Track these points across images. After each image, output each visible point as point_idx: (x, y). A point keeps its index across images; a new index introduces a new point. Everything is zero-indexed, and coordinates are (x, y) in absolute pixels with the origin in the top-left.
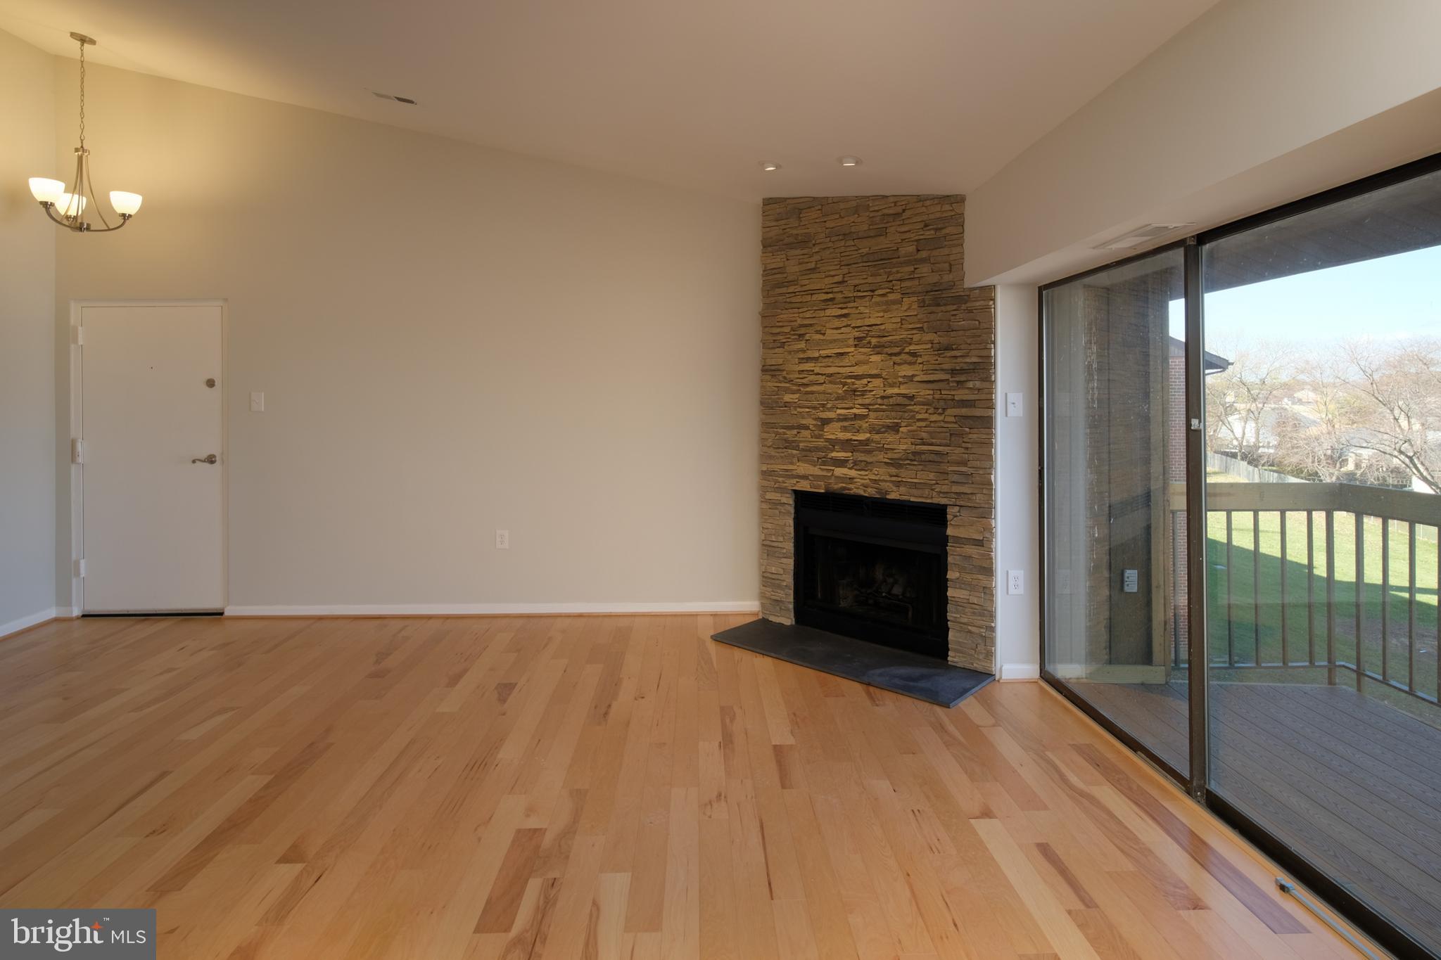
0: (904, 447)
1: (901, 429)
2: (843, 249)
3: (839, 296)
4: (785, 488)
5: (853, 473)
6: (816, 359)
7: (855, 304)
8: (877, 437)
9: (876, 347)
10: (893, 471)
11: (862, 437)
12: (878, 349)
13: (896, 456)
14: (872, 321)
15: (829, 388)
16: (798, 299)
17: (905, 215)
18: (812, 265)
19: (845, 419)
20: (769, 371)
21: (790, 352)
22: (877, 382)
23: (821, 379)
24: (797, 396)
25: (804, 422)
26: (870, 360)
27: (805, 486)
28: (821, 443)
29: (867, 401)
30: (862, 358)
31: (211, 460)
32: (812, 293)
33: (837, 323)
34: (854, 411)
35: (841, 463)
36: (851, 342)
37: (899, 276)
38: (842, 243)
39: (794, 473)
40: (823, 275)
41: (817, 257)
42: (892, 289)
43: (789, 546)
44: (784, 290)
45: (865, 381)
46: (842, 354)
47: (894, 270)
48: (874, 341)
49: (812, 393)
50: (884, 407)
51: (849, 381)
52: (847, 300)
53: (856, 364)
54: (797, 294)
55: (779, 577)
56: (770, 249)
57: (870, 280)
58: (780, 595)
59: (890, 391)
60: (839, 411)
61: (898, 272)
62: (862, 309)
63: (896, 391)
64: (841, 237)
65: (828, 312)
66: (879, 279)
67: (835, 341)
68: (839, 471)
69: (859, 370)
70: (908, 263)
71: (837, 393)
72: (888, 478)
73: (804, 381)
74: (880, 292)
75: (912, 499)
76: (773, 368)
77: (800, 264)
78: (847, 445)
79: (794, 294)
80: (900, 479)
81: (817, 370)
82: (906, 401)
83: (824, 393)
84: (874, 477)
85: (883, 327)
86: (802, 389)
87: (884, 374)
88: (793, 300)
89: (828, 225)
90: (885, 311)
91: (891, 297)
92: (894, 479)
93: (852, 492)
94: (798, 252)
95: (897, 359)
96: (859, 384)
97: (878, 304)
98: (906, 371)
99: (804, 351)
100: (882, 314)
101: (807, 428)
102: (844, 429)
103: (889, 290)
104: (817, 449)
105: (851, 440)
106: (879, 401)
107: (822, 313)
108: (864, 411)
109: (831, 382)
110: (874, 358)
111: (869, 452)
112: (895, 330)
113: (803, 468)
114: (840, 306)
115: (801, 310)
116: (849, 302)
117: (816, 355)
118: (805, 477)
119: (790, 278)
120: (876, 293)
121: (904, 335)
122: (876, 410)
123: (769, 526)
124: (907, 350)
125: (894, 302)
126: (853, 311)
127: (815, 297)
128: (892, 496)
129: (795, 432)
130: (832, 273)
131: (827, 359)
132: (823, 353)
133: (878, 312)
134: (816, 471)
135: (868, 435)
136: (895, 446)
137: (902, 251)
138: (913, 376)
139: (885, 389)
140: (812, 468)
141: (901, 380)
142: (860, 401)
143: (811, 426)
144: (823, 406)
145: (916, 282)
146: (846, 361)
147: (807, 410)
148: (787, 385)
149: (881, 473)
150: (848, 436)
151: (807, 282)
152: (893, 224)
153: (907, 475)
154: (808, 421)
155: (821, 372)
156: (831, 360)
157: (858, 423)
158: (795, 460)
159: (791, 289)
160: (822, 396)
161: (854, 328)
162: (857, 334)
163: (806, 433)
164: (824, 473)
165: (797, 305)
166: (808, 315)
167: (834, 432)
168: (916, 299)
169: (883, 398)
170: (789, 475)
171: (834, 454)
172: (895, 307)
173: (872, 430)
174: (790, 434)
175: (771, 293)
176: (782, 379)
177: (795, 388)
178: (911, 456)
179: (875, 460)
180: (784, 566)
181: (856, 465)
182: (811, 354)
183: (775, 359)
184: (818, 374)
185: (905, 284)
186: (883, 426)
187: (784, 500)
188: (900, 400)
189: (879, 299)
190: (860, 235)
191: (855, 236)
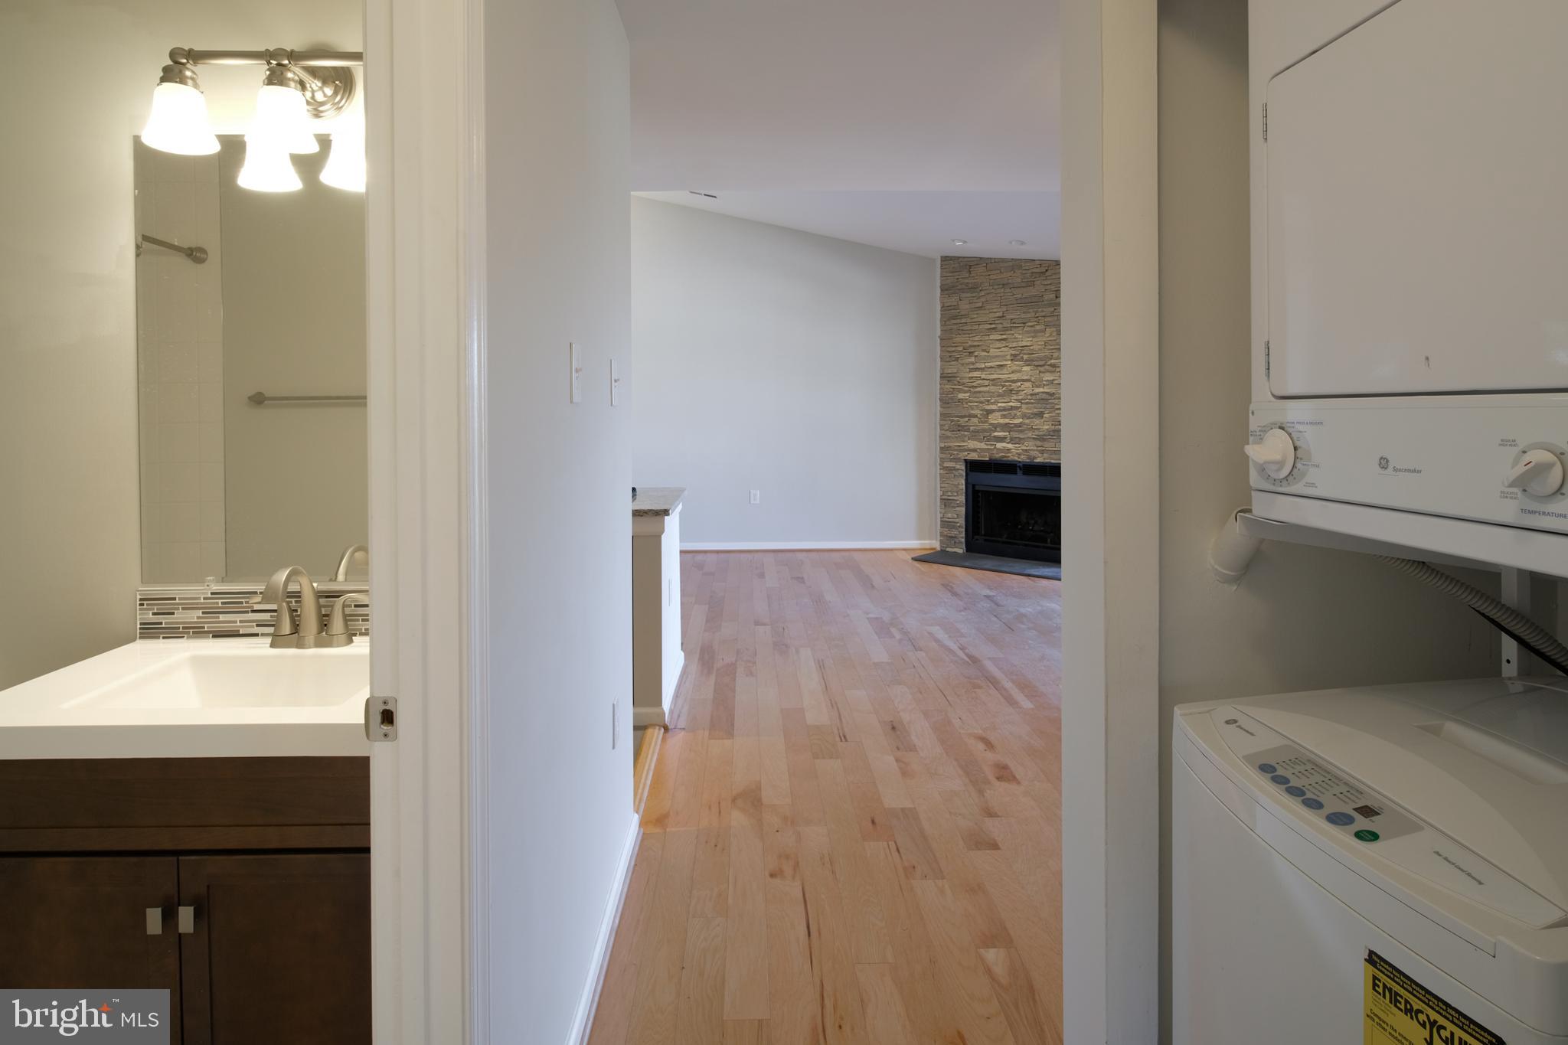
0: (1047, 427)
1: (1045, 415)
2: (1002, 295)
3: (1000, 326)
4: (959, 459)
5: (1010, 446)
6: (982, 369)
7: (1012, 332)
8: (1027, 421)
9: (1026, 361)
10: (1039, 443)
11: (1017, 421)
12: (1028, 362)
13: (1041, 433)
14: (1024, 344)
15: (992, 388)
16: (969, 327)
18: (980, 304)
19: (1005, 409)
20: (946, 377)
21: (963, 364)
22: (1028, 384)
23: (987, 383)
24: (968, 394)
25: (974, 412)
26: (1023, 370)
27: (974, 456)
28: (986, 426)
29: (1020, 397)
30: (1015, 368)
32: (979, 323)
33: (998, 345)
34: (1013, 404)
35: (1002, 440)
36: (1009, 357)
37: (1043, 314)
38: (1002, 290)
39: (966, 447)
40: (987, 312)
41: (983, 299)
43: (962, 498)
44: (958, 321)
45: (1019, 384)
46: (1001, 366)
47: (1040, 310)
48: (1025, 357)
49: (980, 392)
51: (1007, 384)
52: (1006, 329)
53: (1013, 372)
54: (968, 324)
55: (956, 520)
56: (946, 292)
57: (1023, 316)
58: (955, 532)
59: (1037, 390)
60: (1000, 405)
61: (1043, 311)
62: (1016, 335)
63: (1041, 390)
64: (1001, 286)
65: (992, 337)
66: (1029, 315)
67: (997, 356)
68: (999, 445)
69: (1014, 377)
70: (1050, 305)
71: (998, 392)
72: (1035, 448)
73: (973, 384)
74: (1030, 324)
76: (950, 375)
77: (970, 303)
78: (1006, 427)
79: (965, 324)
81: (983, 376)
82: (1048, 397)
83: (989, 392)
84: (1025, 448)
85: (1032, 348)
86: (972, 390)
87: (1033, 379)
88: (965, 328)
89: (991, 277)
90: (1033, 337)
91: (1038, 327)
92: (1039, 448)
93: (1009, 459)
94: (969, 295)
95: (1042, 369)
96: (1014, 386)
97: (1028, 332)
98: (1048, 376)
99: (973, 364)
100: (1031, 339)
101: (975, 416)
102: (1004, 416)
104: (984, 431)
105: (1008, 424)
106: (1029, 397)
107: (987, 337)
108: (1019, 404)
109: (993, 385)
110: (1025, 368)
111: (1021, 431)
112: (1039, 349)
113: (973, 444)
114: (1002, 333)
115: (971, 335)
116: (1007, 330)
117: (983, 366)
118: (974, 450)
119: (962, 313)
120: (1027, 324)
121: (1047, 353)
122: (1027, 403)
123: (946, 485)
124: (1049, 363)
126: (1009, 336)
127: (981, 327)
128: (1038, 461)
129: (967, 419)
130: (995, 310)
131: (990, 370)
132: (988, 365)
133: (1027, 337)
134: (983, 446)
135: (1021, 420)
136: (1039, 427)
137: (1046, 297)
138: (1054, 380)
140: (979, 444)
141: (1044, 382)
142: (1015, 397)
143: (979, 415)
144: (988, 401)
145: (1055, 318)
146: (1005, 371)
147: (976, 404)
148: (961, 387)
149: (1030, 445)
150: (1007, 421)
151: (975, 316)
152: (1040, 279)
154: (978, 412)
155: (986, 378)
156: (993, 369)
157: (1013, 412)
158: (966, 439)
159: (963, 321)
160: (987, 395)
161: (1010, 348)
162: (1013, 352)
163: (975, 420)
164: (989, 447)
165: (970, 332)
166: (976, 338)
167: (996, 419)
168: (1055, 329)
169: (1031, 395)
170: (961, 449)
171: (996, 434)
172: (1040, 334)
173: (1024, 416)
174: (962, 421)
175: (948, 323)
176: (956, 383)
177: (966, 389)
178: (1052, 433)
179: (1026, 436)
180: (958, 513)
181: (1012, 440)
182: (978, 365)
183: (951, 369)
184: (984, 379)
185: (1047, 319)
186: (1032, 414)
187: (958, 467)
188: (1044, 396)
189: (1029, 329)
190: (1015, 285)
191: (1011, 286)
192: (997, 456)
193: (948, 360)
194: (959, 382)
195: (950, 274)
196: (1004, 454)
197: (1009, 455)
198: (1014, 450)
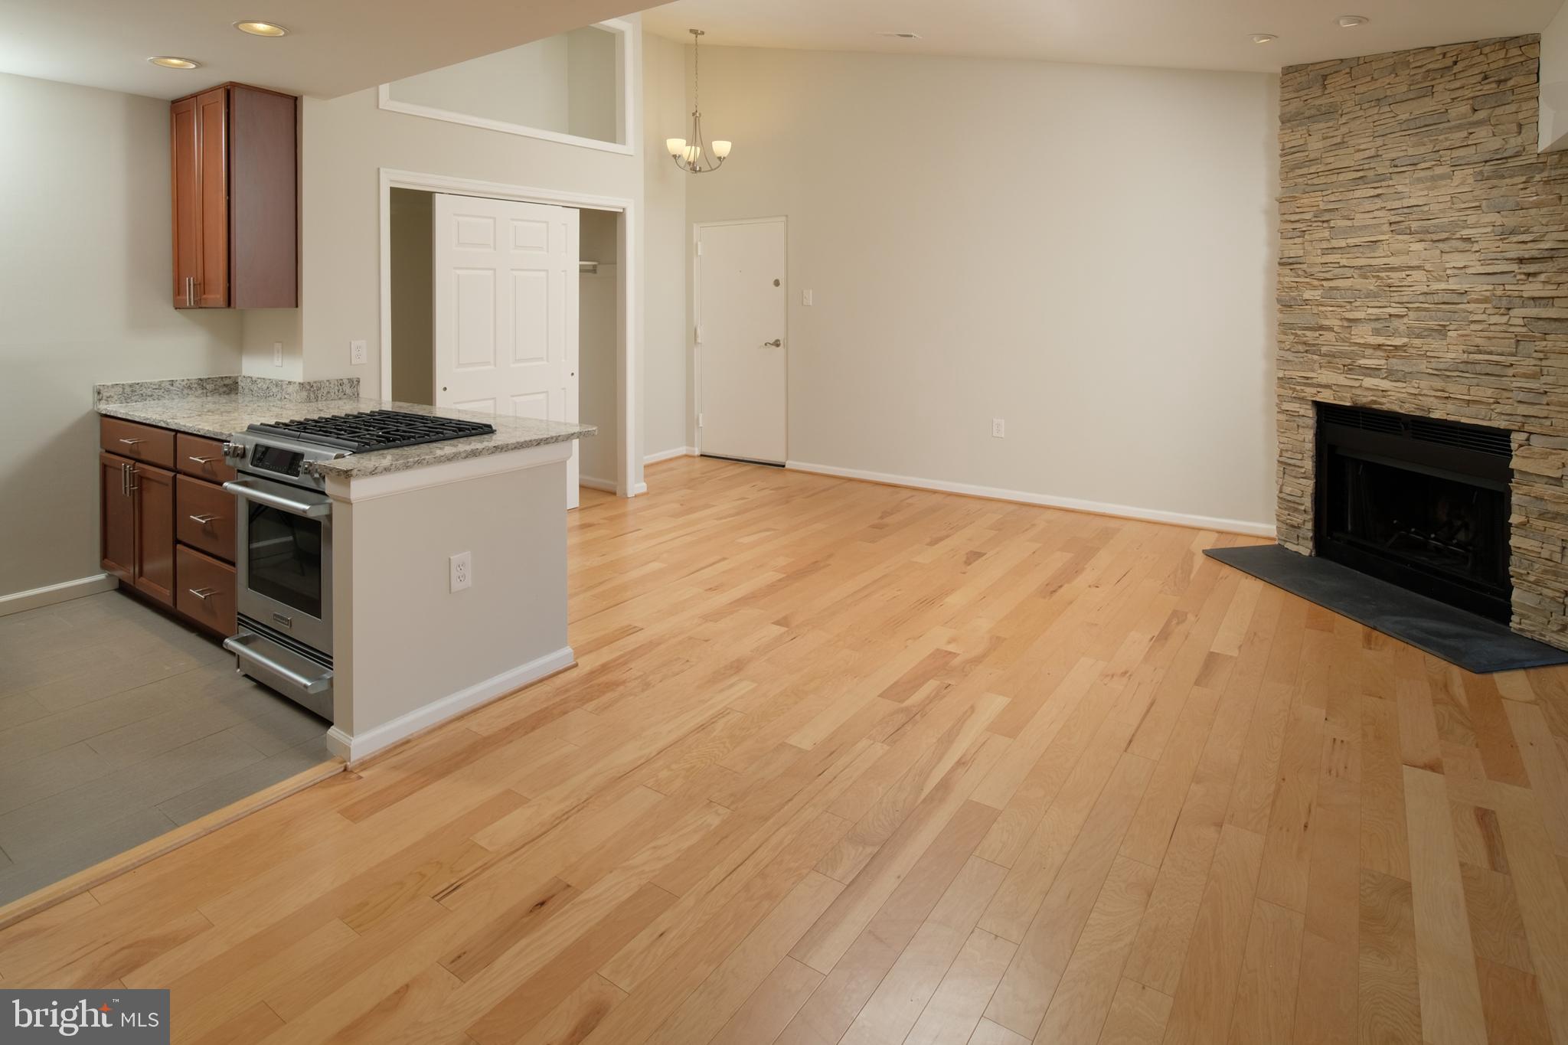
0: (1456, 356)
1: (1449, 333)
2: (1376, 118)
3: (1371, 173)
4: (1307, 399)
5: (1387, 384)
6: (1342, 249)
7: (1391, 183)
8: (1417, 342)
9: (1417, 233)
10: (1438, 383)
11: (1398, 342)
12: (1422, 235)
13: (1441, 366)
14: (1413, 202)
15: (1358, 282)
16: (1322, 180)
17: (1457, 68)
18: (1338, 140)
19: (1378, 319)
20: (1286, 263)
21: (1311, 242)
22: (1419, 275)
23: (1348, 272)
24: (1319, 292)
26: (1411, 249)
27: (1326, 397)
29: (1405, 299)
30: (1396, 246)
31: (777, 344)
32: (1339, 171)
33: (1368, 205)
34: (1389, 309)
35: (1373, 372)
36: (1386, 227)
37: (1447, 144)
38: (1376, 110)
39: (1315, 381)
40: (1351, 150)
41: (1344, 129)
42: (1440, 161)
43: (1309, 465)
44: (1305, 171)
45: (1403, 274)
46: (1374, 243)
47: (1441, 138)
49: (1336, 288)
50: (1427, 305)
51: (1382, 274)
52: (1381, 178)
53: (1393, 254)
54: (1320, 174)
56: (1288, 125)
57: (1411, 151)
58: (1298, 519)
59: (1435, 286)
60: (1370, 311)
62: (1400, 188)
64: (1373, 104)
65: (1358, 194)
66: (1422, 150)
67: (1366, 227)
68: (1370, 382)
69: (1395, 261)
70: (1459, 128)
71: (1368, 289)
73: (1328, 276)
74: (1423, 165)
75: (1464, 420)
76: (1291, 260)
77: (1324, 139)
79: (1316, 175)
80: (1447, 395)
81: (1344, 262)
82: (1454, 298)
83: (1351, 289)
84: (1413, 391)
85: (1426, 208)
86: (1325, 284)
87: (1428, 266)
88: (1316, 181)
89: (1361, 91)
90: (1428, 189)
91: (1439, 170)
92: (1439, 394)
94: (1322, 125)
95: (1445, 247)
96: (1395, 278)
97: (1420, 180)
98: (1459, 260)
99: (1328, 241)
102: (1377, 332)
103: (1434, 163)
105: (1383, 345)
106: (1422, 298)
107: (1350, 195)
108: (1403, 311)
109: (1359, 277)
110: (1415, 247)
111: (1404, 360)
112: (1443, 211)
113: (1326, 376)
114: (1376, 185)
115: (1324, 193)
116: (1384, 180)
117: (1343, 244)
118: (1327, 386)
119: (1312, 156)
120: (1419, 166)
121: (1455, 216)
122: (1418, 309)
123: (1285, 440)
124: (1458, 235)
125: (1442, 177)
126: (1388, 190)
127: (1341, 177)
128: (1436, 415)
129: (1316, 333)
130: (1362, 147)
131: (1355, 250)
132: (1351, 241)
133: (1422, 190)
134: (1342, 380)
135: (1406, 340)
136: (1440, 354)
138: (1466, 267)
139: (1429, 283)
140: (1335, 376)
141: (1449, 272)
142: (1396, 298)
144: (1351, 304)
145: (1472, 150)
146: (1379, 251)
147: (1333, 309)
148: (1307, 280)
149: (1422, 387)
150: (1380, 340)
151: (1333, 159)
152: (1441, 80)
153: (1456, 389)
154: (1335, 323)
155: (1347, 265)
156: (1361, 250)
157: (1392, 325)
158: (1316, 366)
159: (1313, 169)
160: (1349, 293)
161: (1388, 211)
162: (1393, 219)
163: (1329, 336)
164: (1352, 383)
166: (1334, 197)
167: (1364, 334)
168: (1471, 171)
169: (1425, 294)
170: (1307, 382)
172: (1444, 183)
173: (1411, 333)
174: (1310, 336)
175: (1291, 175)
176: (1301, 273)
177: (1317, 283)
178: (1462, 367)
179: (1415, 369)
180: (1302, 487)
181: (1391, 376)
182: (1335, 243)
183: (1295, 250)
184: (1345, 267)
185: (1456, 153)
186: (1426, 330)
187: (1304, 412)
188: (1450, 297)
189: (1422, 174)
190: (1398, 99)
191: (1391, 100)
192: (1364, 399)
193: (1289, 235)
194: (1306, 272)
195: (1295, 95)
196: (1374, 398)
197: (1384, 400)
198: (1393, 393)
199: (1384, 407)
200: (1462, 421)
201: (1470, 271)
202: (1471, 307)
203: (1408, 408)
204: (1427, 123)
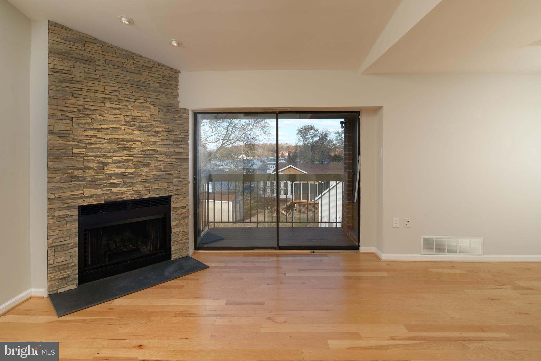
0: (154, 173)
1: (151, 165)
3: (115, 98)
4: (74, 206)
5: (124, 189)
6: (98, 130)
8: (138, 170)
9: (138, 127)
10: (147, 185)
11: (130, 170)
13: (149, 178)
14: (135, 114)
15: (108, 146)
16: (85, 93)
17: (153, 69)
19: (119, 162)
21: (78, 124)
22: (139, 144)
23: (103, 141)
24: (84, 150)
25: (90, 165)
26: (134, 133)
28: (102, 176)
29: (133, 153)
30: (128, 131)
32: (95, 92)
33: (113, 112)
34: (124, 158)
35: (116, 185)
36: (123, 123)
37: (150, 96)
39: (81, 195)
40: (103, 84)
42: (146, 101)
45: (132, 143)
46: (116, 128)
47: (148, 93)
48: (137, 124)
49: (96, 148)
50: (142, 155)
51: (123, 142)
52: (120, 101)
53: (125, 134)
54: (83, 90)
55: (68, 262)
57: (134, 94)
59: (145, 148)
60: (115, 158)
61: (150, 94)
62: (129, 107)
63: (149, 148)
65: (107, 105)
66: (139, 95)
67: (112, 121)
68: (115, 190)
69: (127, 137)
71: (115, 149)
72: (144, 189)
74: (140, 101)
77: (85, 73)
78: (118, 175)
79: (80, 90)
80: (151, 188)
81: (99, 135)
82: (154, 153)
83: (104, 148)
84: (137, 189)
85: (141, 118)
86: (88, 146)
87: (142, 140)
88: (80, 93)
89: (106, 57)
91: (146, 105)
92: (148, 188)
94: (83, 65)
95: (149, 133)
96: (128, 144)
97: (138, 106)
98: (155, 139)
99: (89, 124)
100: (141, 112)
101: (92, 168)
102: (118, 167)
103: (144, 101)
104: (100, 179)
105: (123, 173)
106: (140, 153)
107: (102, 105)
108: (131, 158)
109: (108, 143)
110: (136, 132)
111: (133, 178)
112: (147, 120)
113: (88, 191)
114: (116, 103)
115: (86, 100)
116: (122, 102)
117: (99, 127)
119: (77, 79)
120: (137, 101)
122: (136, 157)
124: (154, 130)
125: (147, 107)
126: (124, 107)
127: (97, 95)
128: (147, 197)
129: (82, 171)
130: (109, 84)
131: (106, 130)
132: (104, 126)
133: (138, 110)
134: (99, 192)
135: (134, 170)
136: (148, 173)
137: (152, 85)
138: (158, 141)
139: (142, 147)
140: (95, 191)
141: (151, 143)
142: (128, 153)
143: (95, 167)
144: (104, 155)
145: (158, 101)
146: (119, 133)
147: (93, 158)
149: (140, 187)
150: (121, 171)
151: (92, 85)
152: (147, 71)
153: (154, 186)
155: (101, 137)
156: (109, 131)
157: (126, 164)
158: (82, 188)
159: (79, 86)
160: (104, 150)
161: (125, 116)
162: (126, 119)
164: (105, 192)
165: (85, 97)
166: (92, 104)
168: (157, 108)
169: (142, 151)
171: (112, 181)
172: (148, 109)
173: (136, 166)
174: (77, 173)
175: (57, 84)
176: (71, 139)
177: (83, 145)
178: (156, 177)
179: (136, 181)
180: (71, 254)
181: (126, 185)
182: (95, 126)
183: (65, 126)
184: (100, 138)
186: (142, 165)
187: (71, 213)
188: (151, 152)
189: (138, 104)
190: (129, 70)
191: (125, 70)
192: (114, 198)
193: (59, 118)
194: (74, 139)
195: (63, 41)
196: (119, 196)
197: (123, 196)
198: (128, 192)
199: (124, 199)
200: (156, 196)
201: (158, 143)
202: (159, 156)
203: (135, 197)
204: (142, 85)
